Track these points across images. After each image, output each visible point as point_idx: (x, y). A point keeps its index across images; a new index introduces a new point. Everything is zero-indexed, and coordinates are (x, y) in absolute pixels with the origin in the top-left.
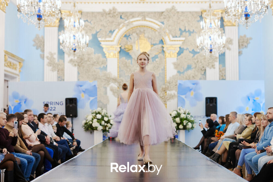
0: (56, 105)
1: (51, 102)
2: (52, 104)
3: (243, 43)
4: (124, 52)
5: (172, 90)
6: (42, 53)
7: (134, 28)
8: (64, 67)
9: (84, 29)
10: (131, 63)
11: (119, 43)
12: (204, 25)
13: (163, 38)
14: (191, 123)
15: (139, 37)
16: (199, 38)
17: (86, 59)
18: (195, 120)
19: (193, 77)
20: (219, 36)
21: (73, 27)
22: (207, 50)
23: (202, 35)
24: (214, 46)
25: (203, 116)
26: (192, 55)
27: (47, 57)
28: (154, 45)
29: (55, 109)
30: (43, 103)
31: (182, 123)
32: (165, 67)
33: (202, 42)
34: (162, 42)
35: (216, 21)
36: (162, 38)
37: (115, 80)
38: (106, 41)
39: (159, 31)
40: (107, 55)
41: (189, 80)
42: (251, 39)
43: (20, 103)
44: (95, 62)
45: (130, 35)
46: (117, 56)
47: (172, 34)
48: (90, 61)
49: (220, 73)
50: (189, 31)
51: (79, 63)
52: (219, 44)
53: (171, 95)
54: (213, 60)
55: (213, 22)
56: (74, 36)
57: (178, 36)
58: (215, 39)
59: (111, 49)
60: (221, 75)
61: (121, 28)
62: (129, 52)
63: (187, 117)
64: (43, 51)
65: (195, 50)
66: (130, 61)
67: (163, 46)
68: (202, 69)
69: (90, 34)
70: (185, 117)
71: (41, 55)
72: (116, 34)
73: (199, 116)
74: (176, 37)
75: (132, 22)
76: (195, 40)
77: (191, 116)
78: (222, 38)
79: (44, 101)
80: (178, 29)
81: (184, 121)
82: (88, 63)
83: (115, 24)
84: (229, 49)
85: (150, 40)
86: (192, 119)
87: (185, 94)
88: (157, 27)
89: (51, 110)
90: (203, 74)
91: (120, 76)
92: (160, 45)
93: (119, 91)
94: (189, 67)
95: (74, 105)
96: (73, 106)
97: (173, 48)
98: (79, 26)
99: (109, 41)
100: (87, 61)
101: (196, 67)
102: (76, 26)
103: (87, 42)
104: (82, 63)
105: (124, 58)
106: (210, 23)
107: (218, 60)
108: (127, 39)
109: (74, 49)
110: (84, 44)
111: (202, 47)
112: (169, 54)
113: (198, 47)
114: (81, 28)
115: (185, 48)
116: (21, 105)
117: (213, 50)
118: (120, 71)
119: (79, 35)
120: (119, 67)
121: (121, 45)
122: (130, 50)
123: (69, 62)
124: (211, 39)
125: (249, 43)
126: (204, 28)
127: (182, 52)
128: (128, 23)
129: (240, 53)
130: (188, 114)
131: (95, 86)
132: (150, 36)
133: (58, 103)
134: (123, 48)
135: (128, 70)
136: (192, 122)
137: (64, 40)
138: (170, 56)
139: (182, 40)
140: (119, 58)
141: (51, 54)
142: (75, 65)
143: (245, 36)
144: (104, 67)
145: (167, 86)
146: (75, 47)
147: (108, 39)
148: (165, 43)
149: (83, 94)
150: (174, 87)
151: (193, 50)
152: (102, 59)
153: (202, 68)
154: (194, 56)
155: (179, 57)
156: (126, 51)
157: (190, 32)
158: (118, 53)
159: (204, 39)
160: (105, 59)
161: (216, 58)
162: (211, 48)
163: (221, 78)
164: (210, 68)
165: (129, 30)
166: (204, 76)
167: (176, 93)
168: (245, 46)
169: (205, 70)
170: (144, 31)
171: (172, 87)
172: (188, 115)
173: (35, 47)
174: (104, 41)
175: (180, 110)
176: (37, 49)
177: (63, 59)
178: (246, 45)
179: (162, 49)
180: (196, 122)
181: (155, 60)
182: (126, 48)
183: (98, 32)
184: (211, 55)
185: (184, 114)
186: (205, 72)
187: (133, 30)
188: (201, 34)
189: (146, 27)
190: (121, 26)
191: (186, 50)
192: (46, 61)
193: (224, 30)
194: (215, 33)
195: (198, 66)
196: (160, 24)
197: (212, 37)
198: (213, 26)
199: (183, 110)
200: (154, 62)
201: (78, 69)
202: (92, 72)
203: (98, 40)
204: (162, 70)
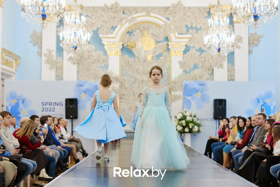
0: (55, 105)
1: (50, 103)
2: (51, 105)
3: (253, 41)
4: (127, 50)
5: (177, 90)
6: (39, 50)
7: (137, 24)
8: (63, 65)
9: (85, 26)
10: (134, 62)
11: (121, 40)
12: (212, 22)
13: (169, 35)
14: (197, 126)
15: (143, 34)
16: (207, 36)
17: (86, 57)
18: (202, 123)
19: (200, 77)
20: (228, 34)
21: (74, 23)
22: (215, 49)
23: (210, 34)
24: (222, 45)
25: (210, 119)
26: (199, 53)
27: (45, 55)
28: (159, 42)
29: (55, 110)
30: (42, 103)
31: (187, 125)
32: (170, 66)
33: (210, 41)
34: (167, 39)
35: (225, 18)
36: (167, 35)
37: (117, 79)
38: (108, 38)
39: (164, 27)
40: (108, 53)
41: (195, 80)
42: (262, 37)
43: (17, 104)
44: (96, 60)
45: (133, 32)
46: (119, 54)
47: (178, 31)
48: (90, 59)
49: (229, 73)
50: (196, 27)
51: (78, 61)
52: (228, 43)
53: (176, 96)
54: (222, 59)
55: (221, 20)
56: (75, 33)
57: (184, 33)
58: (223, 38)
59: (113, 46)
60: (230, 75)
61: (124, 24)
62: (132, 49)
63: (193, 120)
64: (41, 48)
65: (203, 48)
66: (132, 59)
67: (169, 43)
68: (210, 69)
69: (91, 31)
70: (191, 120)
71: (38, 52)
72: (119, 30)
73: (206, 119)
74: (182, 34)
75: (135, 17)
76: (202, 38)
77: (197, 119)
78: (231, 36)
79: (43, 102)
80: (184, 26)
81: (190, 123)
82: (89, 61)
83: (117, 20)
84: (238, 47)
85: (154, 37)
86: (199, 122)
87: (191, 95)
88: (161, 23)
89: (50, 111)
90: (210, 74)
91: (122, 75)
92: (165, 43)
93: (121, 91)
94: (196, 67)
95: (74, 105)
96: (73, 107)
97: (178, 46)
98: (80, 22)
99: (111, 38)
100: (87, 59)
101: (203, 66)
102: (77, 23)
103: (89, 39)
104: (82, 61)
105: (127, 56)
106: (218, 20)
107: (227, 59)
108: (130, 36)
109: (75, 47)
110: (86, 42)
111: (209, 46)
112: (175, 52)
113: (205, 46)
114: (82, 24)
115: (192, 46)
116: (18, 106)
117: (221, 49)
118: (122, 70)
119: (80, 32)
120: (121, 66)
121: (124, 42)
122: (133, 47)
123: (68, 60)
124: (219, 38)
125: (260, 41)
126: (212, 26)
127: (189, 51)
128: (131, 18)
129: (250, 52)
130: (195, 116)
131: (96, 86)
132: (154, 33)
133: (57, 103)
134: (125, 45)
135: (131, 69)
136: (199, 125)
137: (64, 37)
138: (176, 54)
139: (188, 38)
140: (121, 56)
141: (50, 51)
142: (75, 63)
143: (256, 34)
144: (105, 65)
145: (172, 86)
146: (76, 45)
147: (109, 36)
148: (171, 41)
149: (83, 94)
150: (179, 87)
151: (200, 48)
152: (103, 57)
153: (210, 67)
154: (201, 54)
155: (185, 55)
156: (128, 48)
157: (197, 29)
158: (120, 51)
159: (211, 37)
160: (106, 57)
161: (225, 57)
162: (219, 47)
163: (230, 78)
164: (218, 68)
165: (132, 27)
166: (212, 77)
167: (181, 94)
168: (256, 45)
169: (213, 69)
170: (148, 27)
171: (177, 87)
172: (194, 118)
173: (32, 44)
174: (105, 38)
175: (185, 112)
176: (34, 45)
177: (62, 56)
178: (257, 43)
179: (167, 46)
180: (202, 125)
181: (160, 59)
182: (129, 45)
183: (99, 28)
184: (219, 55)
185: (190, 116)
186: (213, 72)
187: (136, 26)
188: (209, 32)
189: (150, 23)
190: (123, 22)
191: (193, 48)
192: (44, 58)
193: (233, 27)
194: (224, 31)
195: (205, 65)
196: (165, 20)
197: (220, 36)
198: (221, 24)
199: (189, 112)
200: (159, 60)
201: (77, 67)
202: (93, 71)
203: (99, 36)
204: (167, 69)
